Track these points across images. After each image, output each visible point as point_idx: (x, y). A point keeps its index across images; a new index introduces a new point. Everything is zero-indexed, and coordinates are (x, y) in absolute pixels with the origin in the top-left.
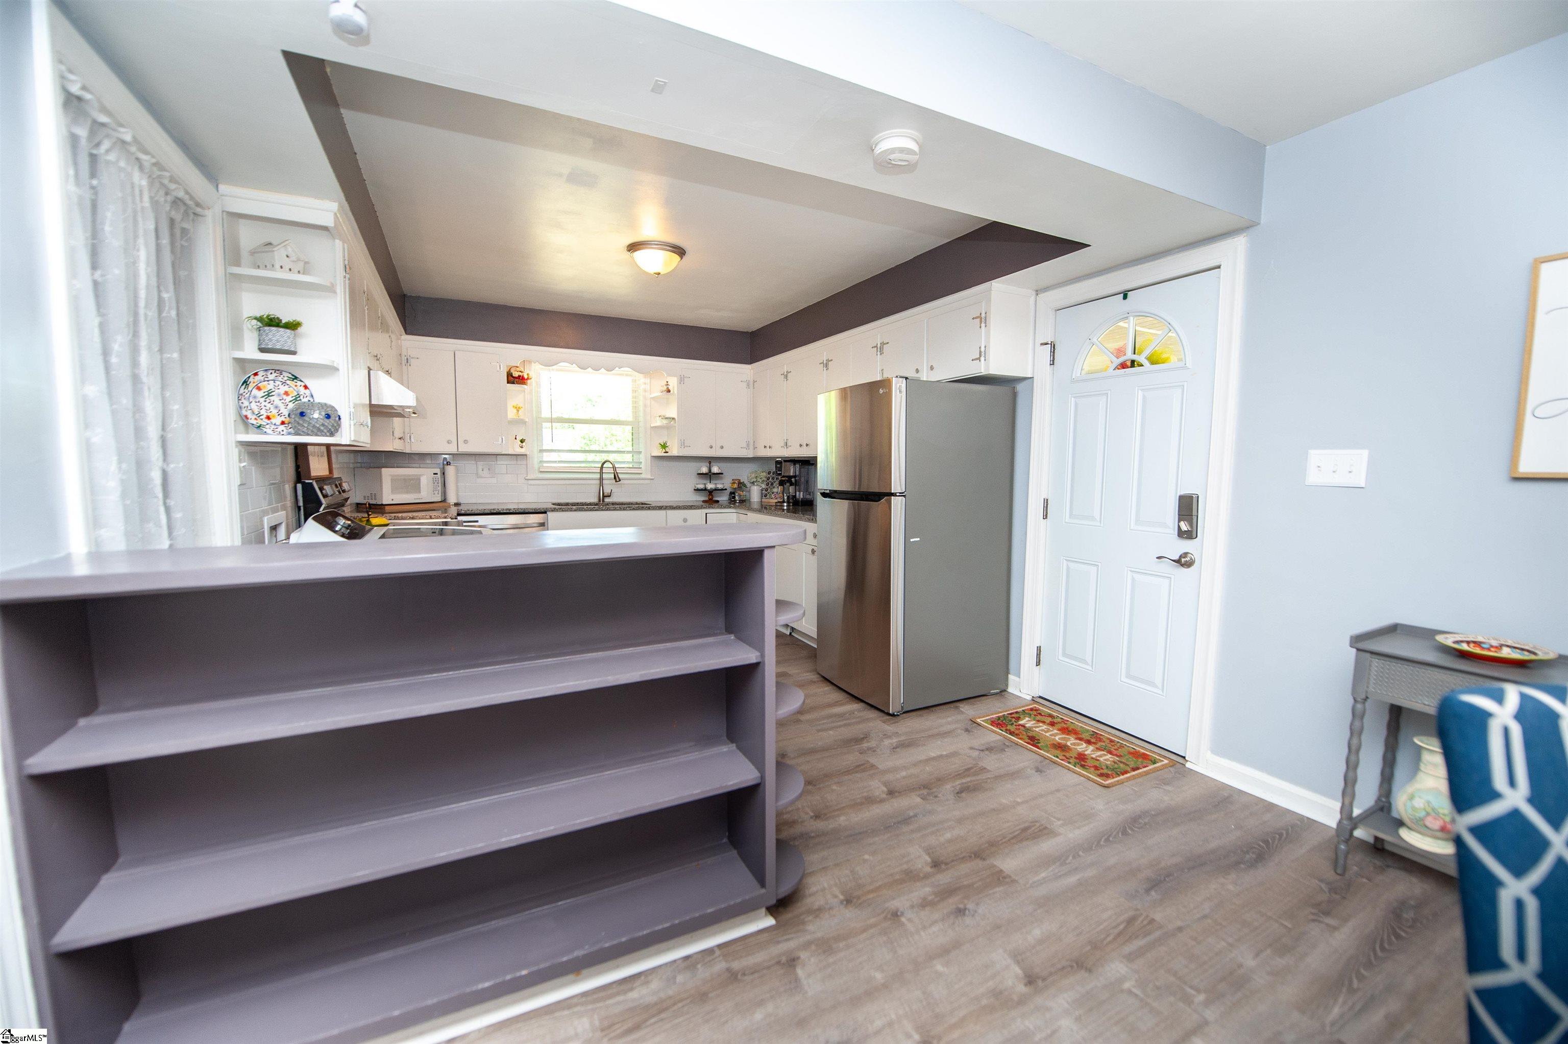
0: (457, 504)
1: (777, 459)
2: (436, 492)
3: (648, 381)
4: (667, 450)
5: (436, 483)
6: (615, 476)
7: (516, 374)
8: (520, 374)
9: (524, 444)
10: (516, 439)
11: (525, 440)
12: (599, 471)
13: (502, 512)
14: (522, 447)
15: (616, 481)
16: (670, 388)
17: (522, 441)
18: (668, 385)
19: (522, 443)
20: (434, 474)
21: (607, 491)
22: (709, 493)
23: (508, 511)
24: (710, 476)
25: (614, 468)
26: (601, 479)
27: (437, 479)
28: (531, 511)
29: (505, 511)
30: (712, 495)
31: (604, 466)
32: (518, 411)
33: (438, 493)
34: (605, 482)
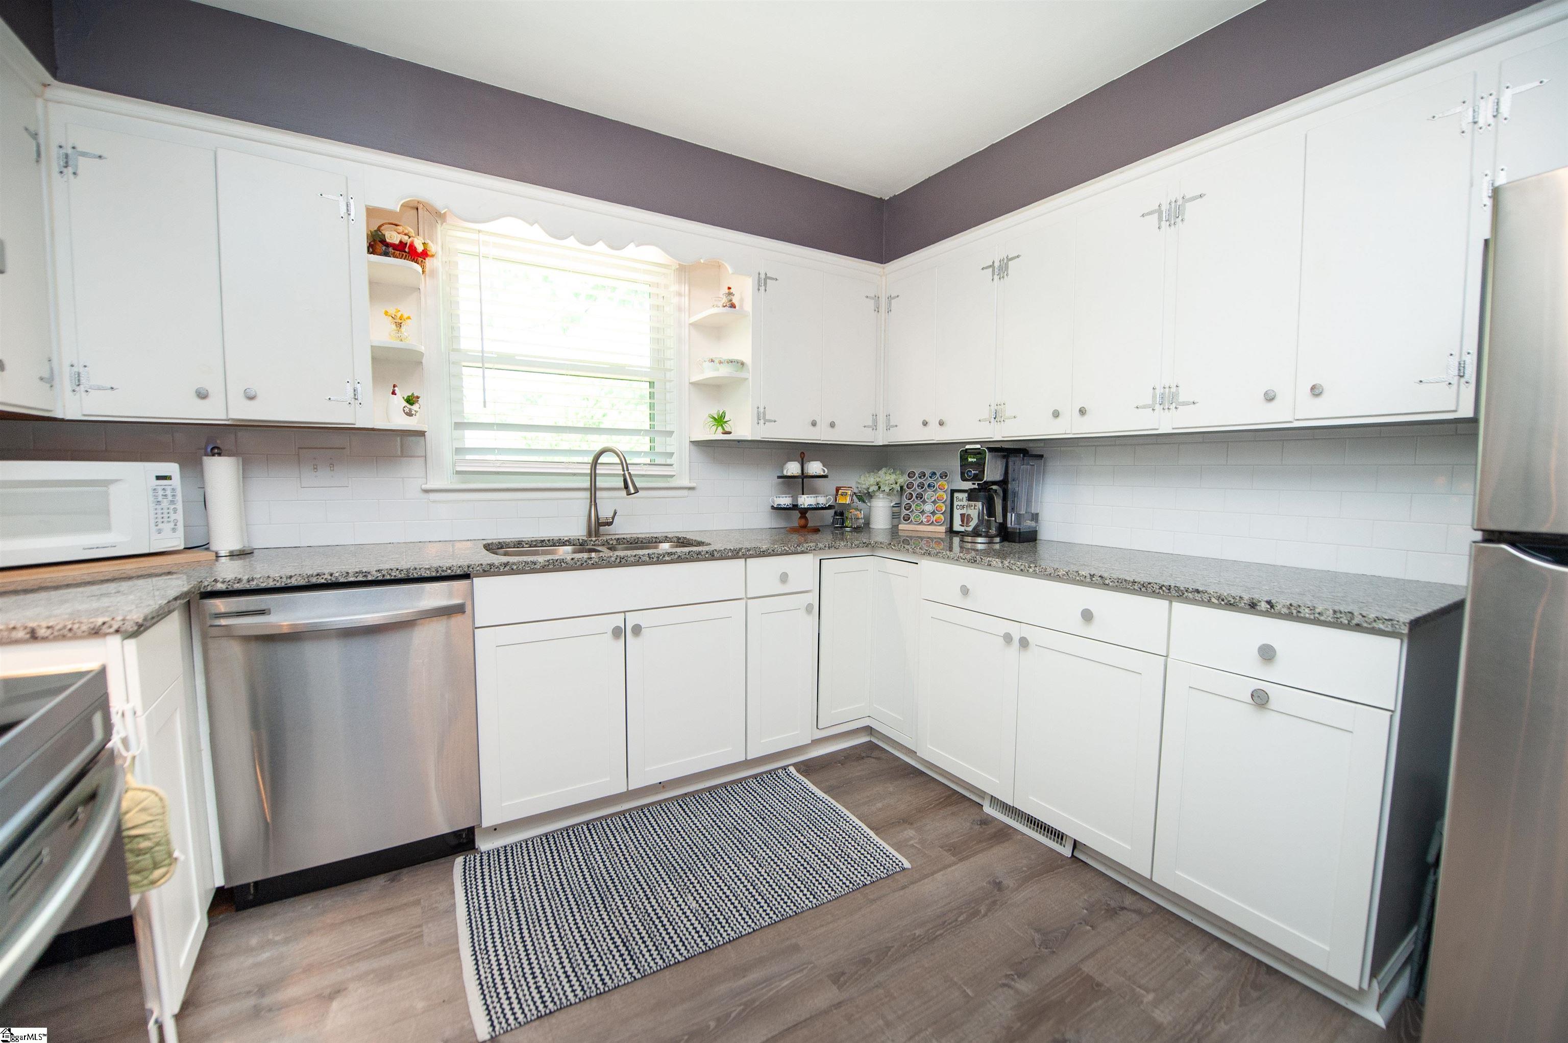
0: (242, 554)
1: (968, 447)
2: (166, 527)
3: (685, 289)
4: (727, 430)
5: (165, 503)
6: (625, 481)
7: (393, 237)
8: (405, 239)
9: (415, 407)
10: (394, 393)
11: (418, 397)
12: (589, 472)
13: (342, 580)
14: (409, 414)
15: (629, 494)
16: (735, 300)
17: (411, 400)
18: (730, 294)
19: (412, 404)
20: (159, 478)
21: (605, 513)
22: (799, 515)
23: (360, 578)
24: (803, 482)
25: (624, 465)
26: (593, 490)
27: (169, 492)
28: (427, 574)
29: (352, 579)
30: (806, 519)
31: (599, 461)
32: (399, 325)
33: (174, 530)
34: (599, 494)
